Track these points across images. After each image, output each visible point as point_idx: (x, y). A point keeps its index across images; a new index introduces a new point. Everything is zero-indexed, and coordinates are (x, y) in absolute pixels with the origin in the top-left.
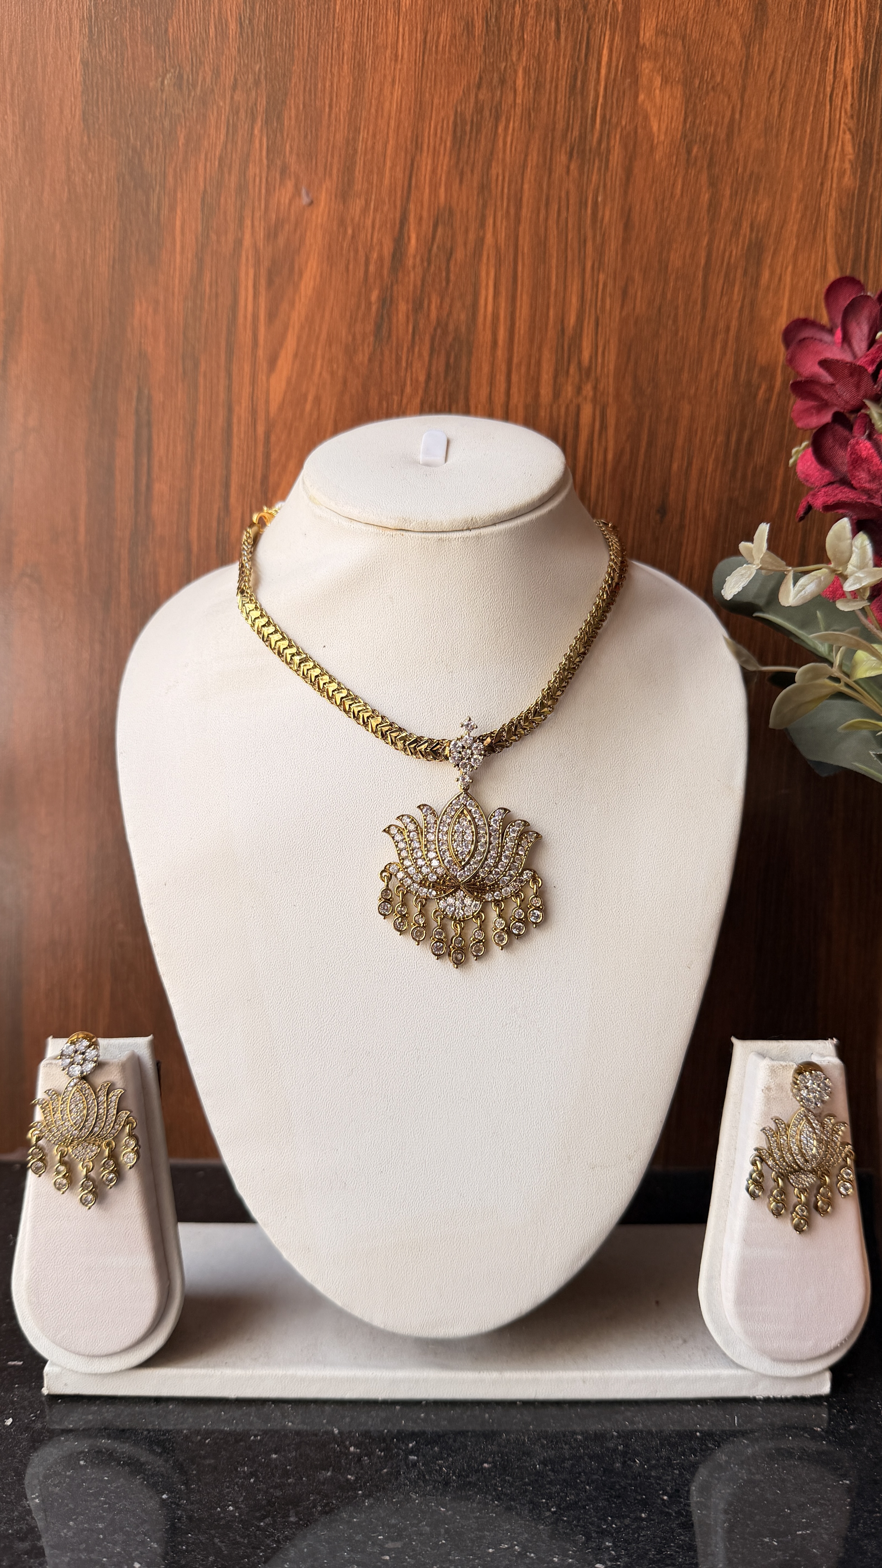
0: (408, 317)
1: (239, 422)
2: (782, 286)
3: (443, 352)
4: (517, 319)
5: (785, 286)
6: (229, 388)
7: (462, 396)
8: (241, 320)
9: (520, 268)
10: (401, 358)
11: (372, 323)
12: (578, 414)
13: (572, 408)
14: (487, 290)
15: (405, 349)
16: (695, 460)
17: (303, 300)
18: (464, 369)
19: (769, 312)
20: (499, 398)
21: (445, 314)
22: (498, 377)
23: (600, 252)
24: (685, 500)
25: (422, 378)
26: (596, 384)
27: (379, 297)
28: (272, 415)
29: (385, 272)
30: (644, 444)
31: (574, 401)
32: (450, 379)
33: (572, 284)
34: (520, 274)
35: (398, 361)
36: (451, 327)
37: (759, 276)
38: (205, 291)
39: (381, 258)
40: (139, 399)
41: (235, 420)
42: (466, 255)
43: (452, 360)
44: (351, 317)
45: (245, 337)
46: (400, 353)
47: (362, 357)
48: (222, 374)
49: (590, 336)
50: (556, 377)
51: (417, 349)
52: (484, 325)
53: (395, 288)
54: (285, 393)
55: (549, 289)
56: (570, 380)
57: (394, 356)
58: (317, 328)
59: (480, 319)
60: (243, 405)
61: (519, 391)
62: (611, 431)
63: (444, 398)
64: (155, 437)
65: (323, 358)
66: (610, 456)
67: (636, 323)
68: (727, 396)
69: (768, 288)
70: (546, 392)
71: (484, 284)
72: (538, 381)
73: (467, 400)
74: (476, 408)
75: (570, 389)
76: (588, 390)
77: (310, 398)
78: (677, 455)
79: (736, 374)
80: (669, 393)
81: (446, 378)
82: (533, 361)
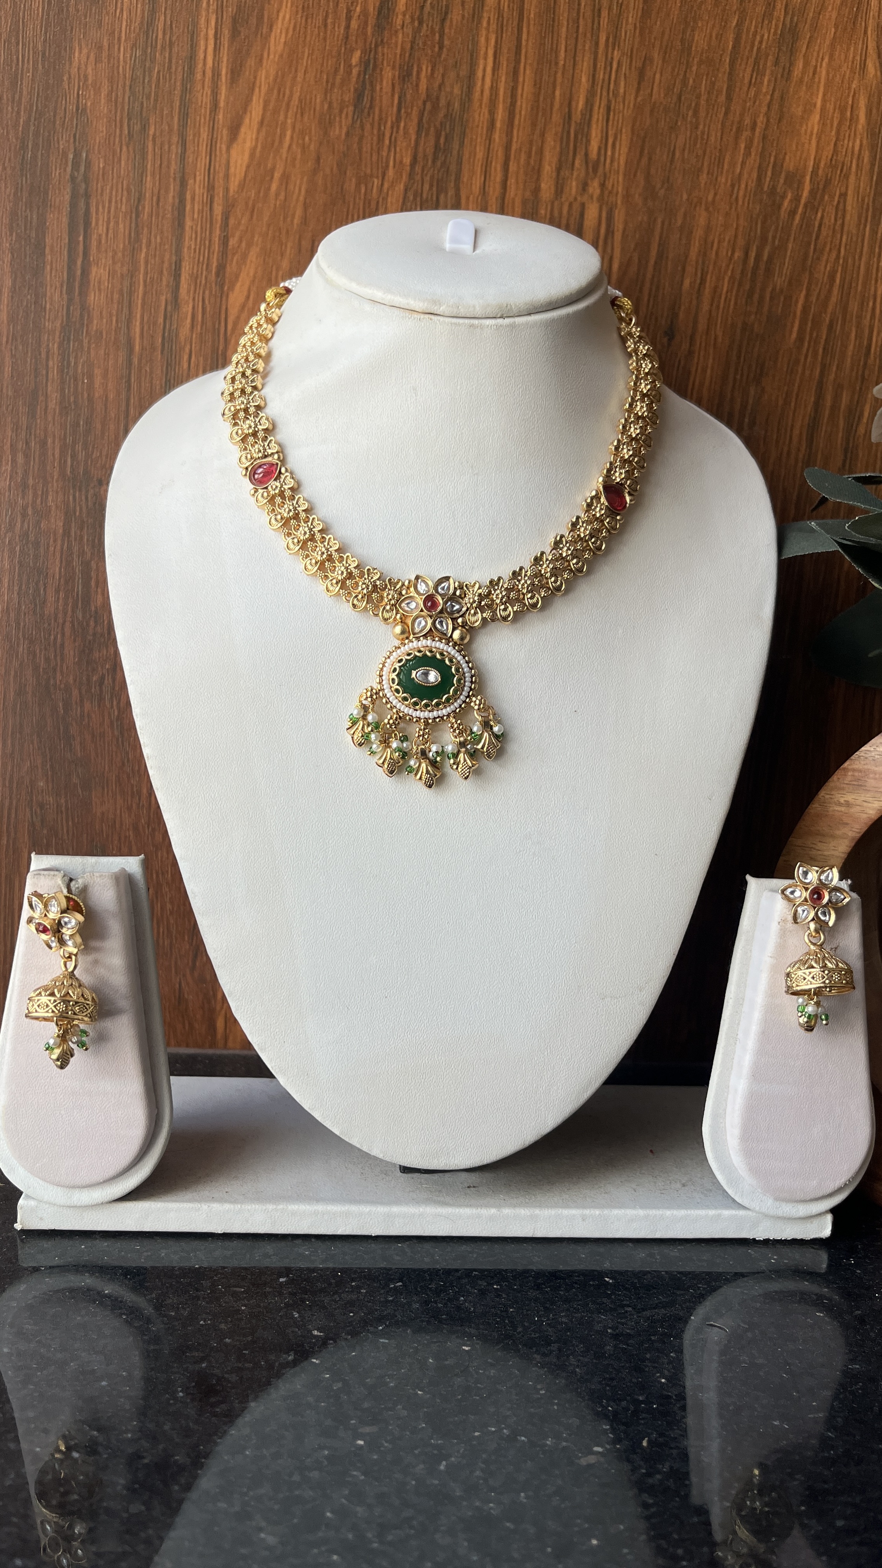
0: (393, 85)
1: (193, 199)
2: (817, 80)
3: (432, 129)
4: (519, 97)
5: (820, 79)
6: (183, 157)
7: (452, 184)
8: (199, 76)
9: (524, 36)
10: (384, 135)
11: (352, 90)
12: (582, 215)
13: (576, 207)
14: (485, 59)
15: (389, 123)
16: (709, 276)
17: (271, 57)
18: (455, 152)
19: (800, 109)
20: (494, 191)
21: (436, 85)
22: (493, 164)
23: (616, 24)
24: (695, 322)
25: (407, 161)
26: (604, 181)
27: (361, 58)
28: (231, 193)
29: (369, 30)
30: (654, 253)
31: (579, 199)
32: (439, 163)
33: (583, 61)
34: (524, 43)
35: (381, 138)
36: (443, 102)
37: (791, 64)
38: (157, 37)
39: (365, 13)
40: (76, 165)
41: (188, 197)
42: (463, 16)
43: (442, 140)
44: (327, 82)
45: (203, 96)
46: (382, 128)
47: (338, 131)
48: (175, 139)
49: (600, 122)
50: (559, 170)
51: (402, 124)
52: (481, 100)
53: (380, 49)
54: (248, 167)
55: (557, 64)
56: (575, 174)
57: (375, 132)
58: (288, 92)
59: (477, 95)
60: (198, 179)
61: (517, 183)
62: (618, 236)
63: (431, 186)
64: (93, 210)
65: (294, 128)
66: (616, 266)
67: (652, 111)
68: (749, 203)
69: (801, 81)
70: (547, 187)
71: (482, 53)
72: (539, 171)
73: (458, 190)
74: (468, 198)
75: (574, 183)
76: (594, 188)
77: (277, 175)
78: (690, 269)
79: (759, 179)
80: (685, 197)
81: (434, 162)
82: (534, 148)
